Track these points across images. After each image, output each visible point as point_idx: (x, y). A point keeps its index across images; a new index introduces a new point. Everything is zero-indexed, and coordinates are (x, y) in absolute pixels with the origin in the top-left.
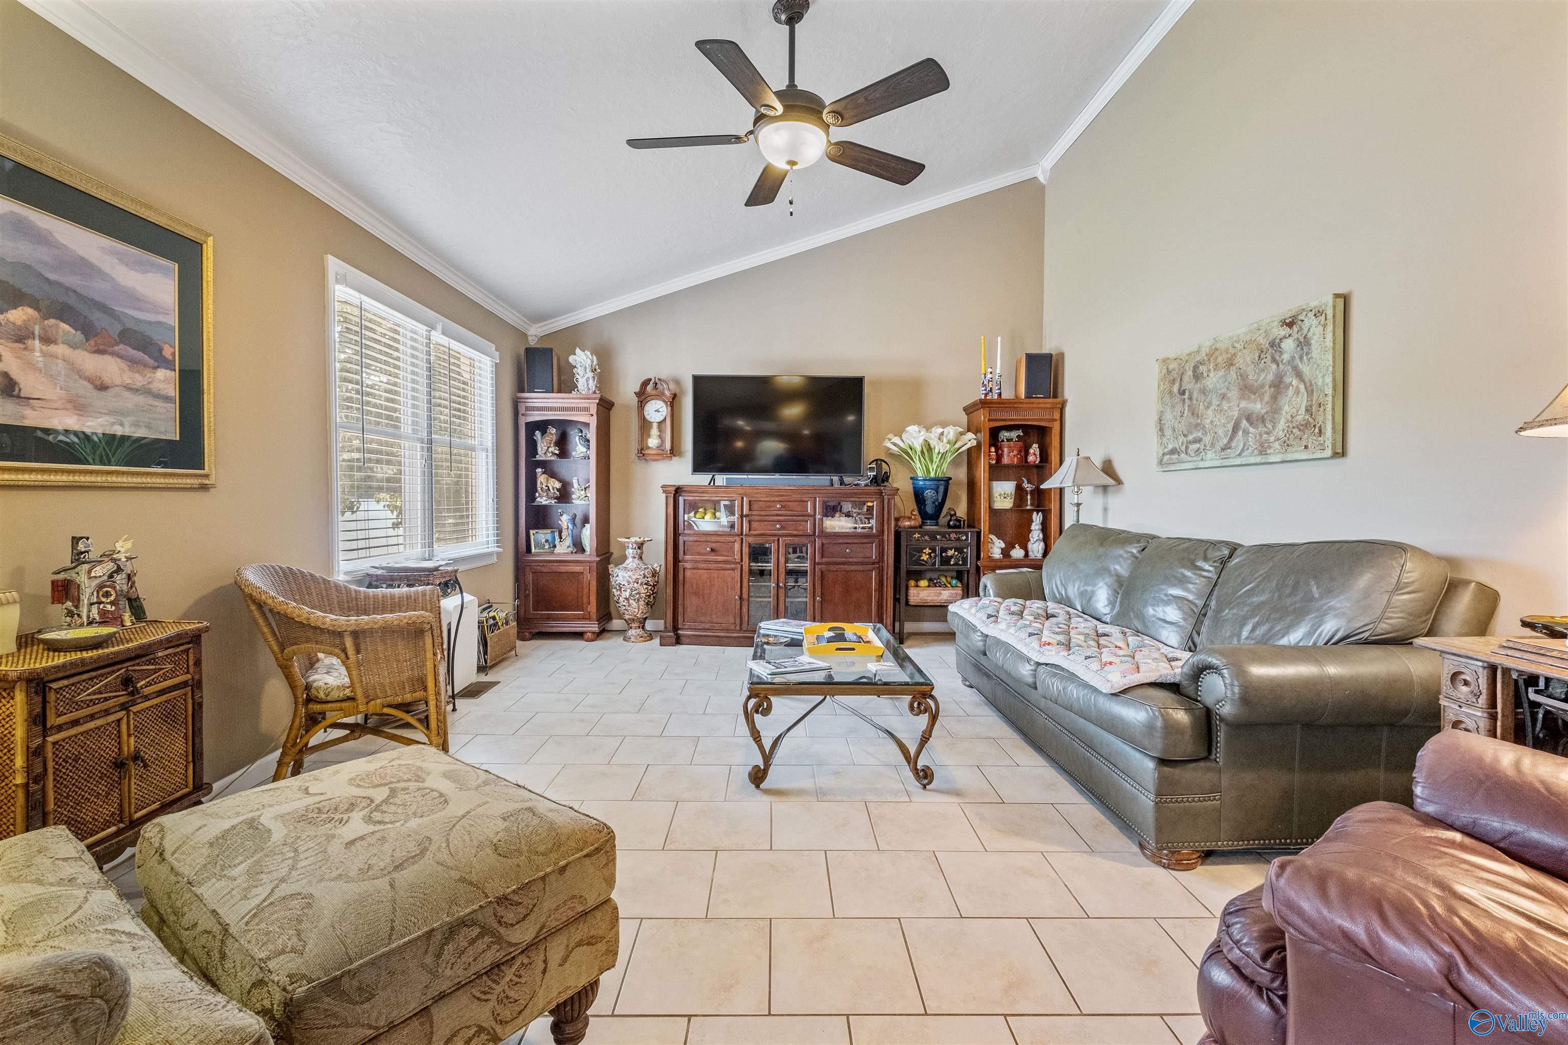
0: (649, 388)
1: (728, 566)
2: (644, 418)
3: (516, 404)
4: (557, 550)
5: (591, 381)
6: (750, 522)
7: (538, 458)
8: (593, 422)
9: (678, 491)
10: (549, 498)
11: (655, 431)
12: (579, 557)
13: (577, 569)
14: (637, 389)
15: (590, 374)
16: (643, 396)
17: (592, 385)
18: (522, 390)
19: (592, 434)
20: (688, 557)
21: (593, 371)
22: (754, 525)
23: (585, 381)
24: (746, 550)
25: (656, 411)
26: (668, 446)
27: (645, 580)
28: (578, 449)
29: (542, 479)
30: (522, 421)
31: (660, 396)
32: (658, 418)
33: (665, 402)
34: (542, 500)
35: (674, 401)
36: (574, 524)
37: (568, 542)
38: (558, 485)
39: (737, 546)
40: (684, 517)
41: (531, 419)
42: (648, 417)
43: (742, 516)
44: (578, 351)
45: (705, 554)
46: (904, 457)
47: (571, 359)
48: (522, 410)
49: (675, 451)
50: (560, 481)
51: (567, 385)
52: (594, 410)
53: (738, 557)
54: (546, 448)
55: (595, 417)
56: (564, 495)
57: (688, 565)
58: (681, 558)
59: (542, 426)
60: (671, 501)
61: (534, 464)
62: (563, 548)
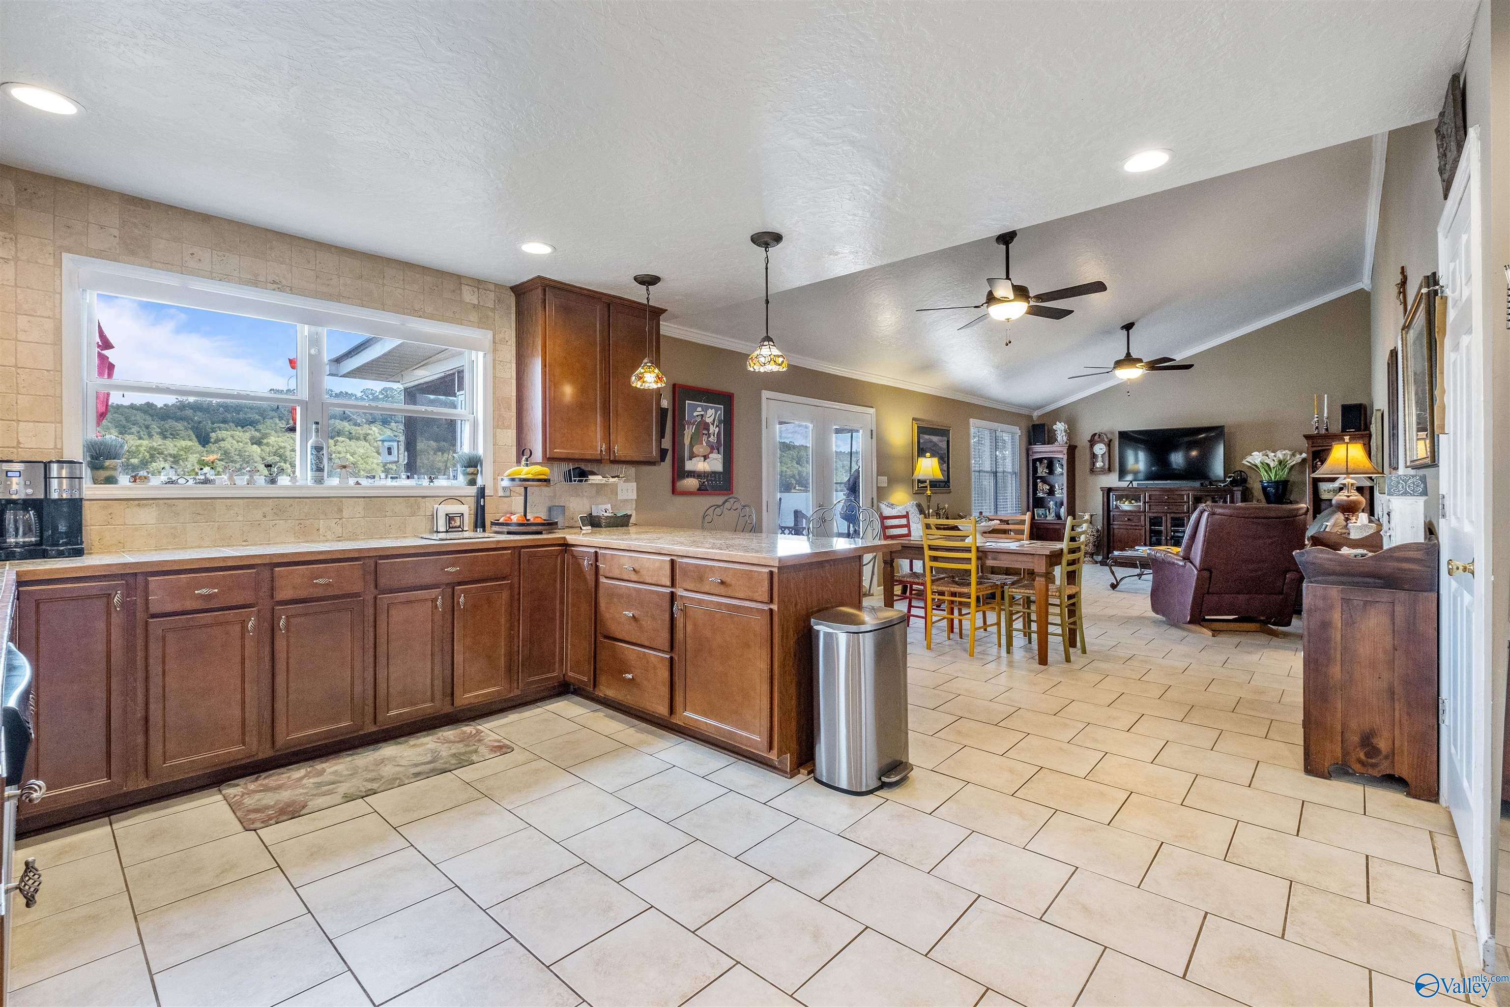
0: (1097, 437)
1: (1137, 528)
2: (1094, 453)
3: (1028, 450)
4: (1048, 518)
5: (1064, 437)
6: (1150, 506)
7: (1038, 475)
8: (1065, 457)
9: (1109, 490)
10: (1043, 493)
11: (1100, 459)
12: (1059, 522)
13: (1058, 527)
14: (1089, 439)
15: (1064, 434)
16: (1092, 442)
17: (1065, 439)
18: (1031, 445)
19: (1065, 463)
20: (1115, 523)
21: (1065, 431)
22: (1153, 507)
23: (1061, 437)
24: (1148, 520)
25: (1100, 449)
26: (1107, 466)
27: (1092, 534)
28: (1059, 470)
29: (1040, 485)
30: (1031, 458)
31: (1102, 441)
32: (1102, 452)
33: (1104, 444)
34: (1040, 495)
35: (1109, 445)
36: (1056, 506)
37: (1053, 514)
38: (1048, 487)
39: (1142, 518)
40: (1114, 503)
41: (1034, 457)
42: (1095, 452)
43: (1145, 502)
44: (1058, 423)
45: (1126, 521)
46: (1254, 468)
47: (1054, 427)
48: (1030, 453)
49: (1110, 470)
50: (1049, 485)
51: (1051, 439)
52: (1065, 452)
53: (1143, 523)
54: (1042, 471)
55: (1066, 455)
56: (1051, 492)
57: (1115, 527)
58: (1111, 522)
59: (1040, 460)
60: (1105, 495)
61: (1035, 478)
62: (1051, 517)
